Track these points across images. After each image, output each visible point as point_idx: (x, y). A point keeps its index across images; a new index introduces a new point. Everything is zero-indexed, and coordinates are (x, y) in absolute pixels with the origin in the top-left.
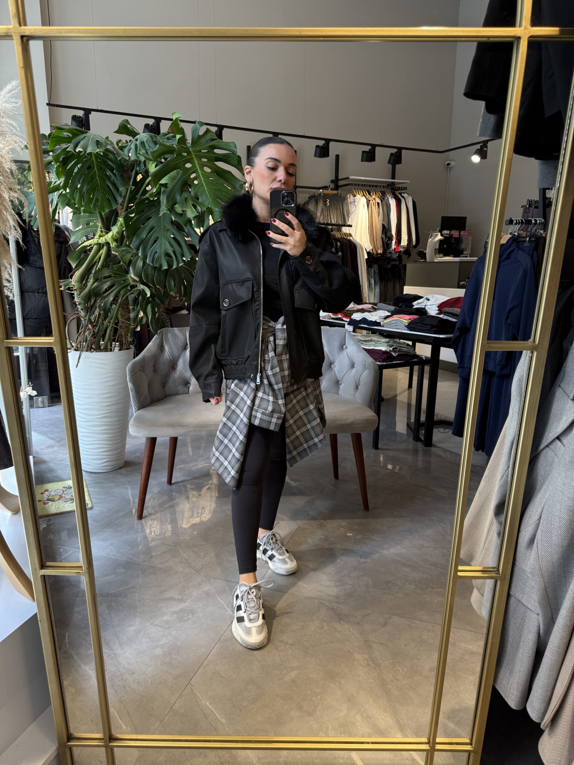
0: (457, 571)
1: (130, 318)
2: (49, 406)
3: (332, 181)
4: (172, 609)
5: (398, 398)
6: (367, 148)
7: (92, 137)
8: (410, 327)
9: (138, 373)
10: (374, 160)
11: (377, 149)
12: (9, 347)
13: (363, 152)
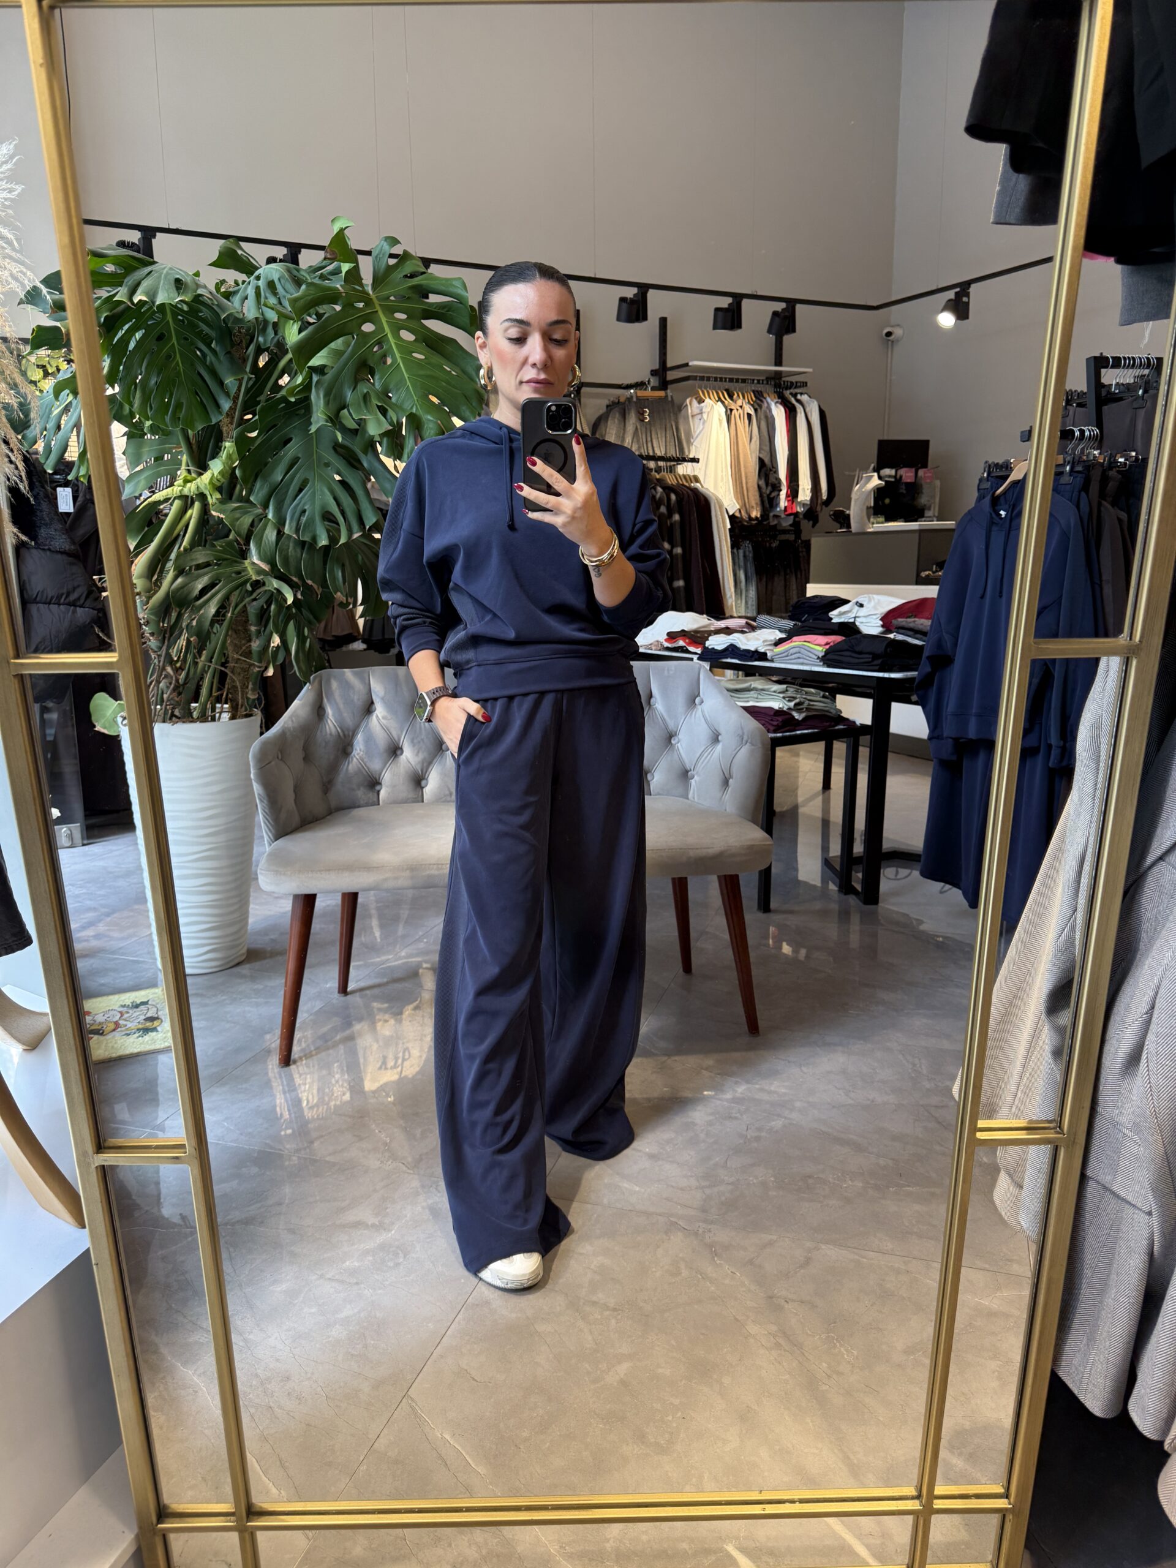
0: (975, 1129)
1: (250, 652)
2: (84, 845)
3: (654, 373)
4: (362, 1245)
5: (801, 810)
6: (725, 302)
7: (165, 271)
8: (829, 660)
9: (273, 763)
10: (739, 326)
11: (745, 303)
12: (22, 675)
13: (717, 310)
